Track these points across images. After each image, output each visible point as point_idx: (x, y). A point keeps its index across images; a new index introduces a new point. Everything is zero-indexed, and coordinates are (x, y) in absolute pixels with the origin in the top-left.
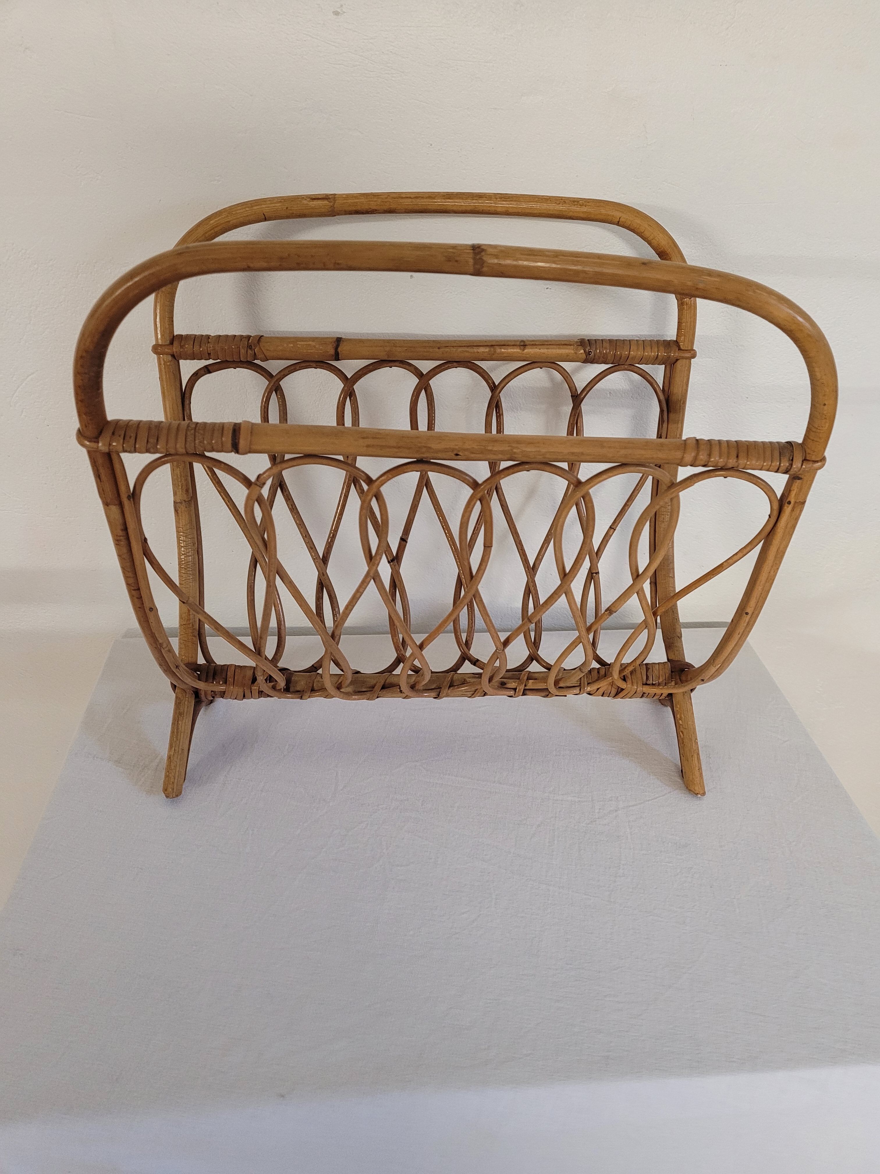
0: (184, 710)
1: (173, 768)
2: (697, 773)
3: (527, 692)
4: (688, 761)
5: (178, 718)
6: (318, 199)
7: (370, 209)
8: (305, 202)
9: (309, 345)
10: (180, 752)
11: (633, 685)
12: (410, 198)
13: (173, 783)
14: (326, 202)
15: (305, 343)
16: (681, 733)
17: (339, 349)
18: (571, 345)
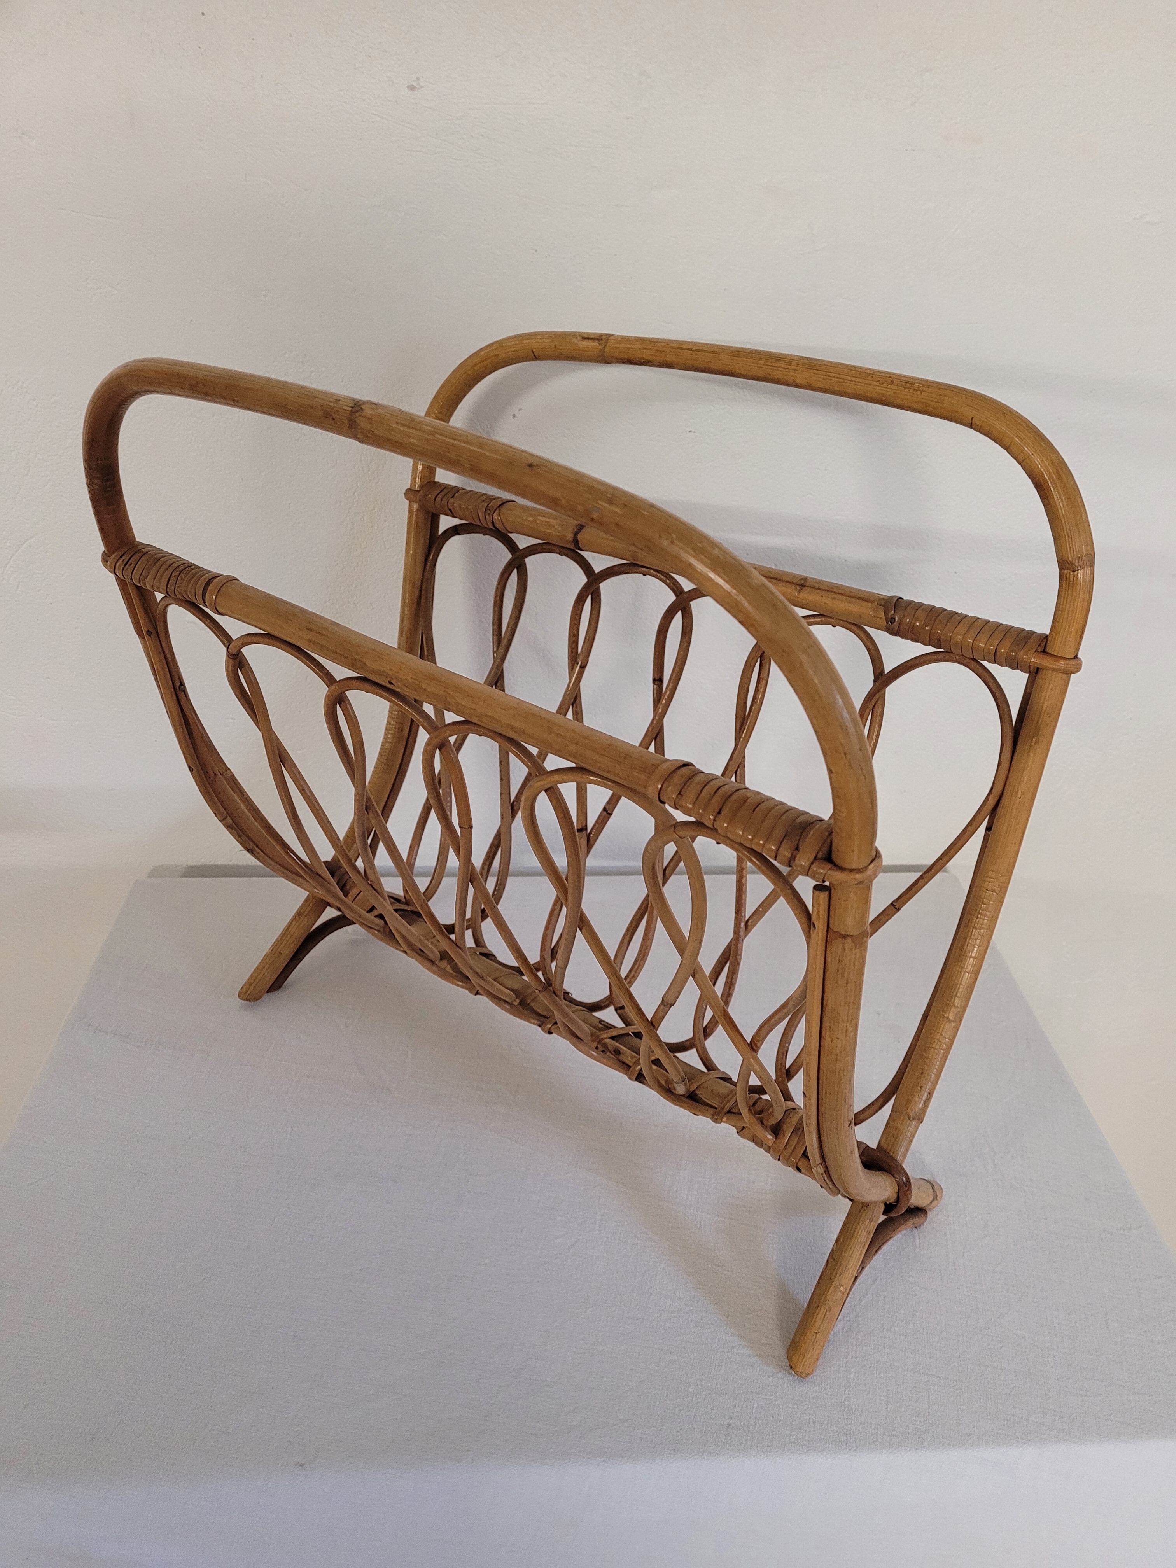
6: (592, 339)
7: (643, 359)
8: (574, 340)
9: (549, 522)
12: (691, 350)
14: (596, 344)
15: (546, 520)
17: (579, 536)
18: (868, 601)
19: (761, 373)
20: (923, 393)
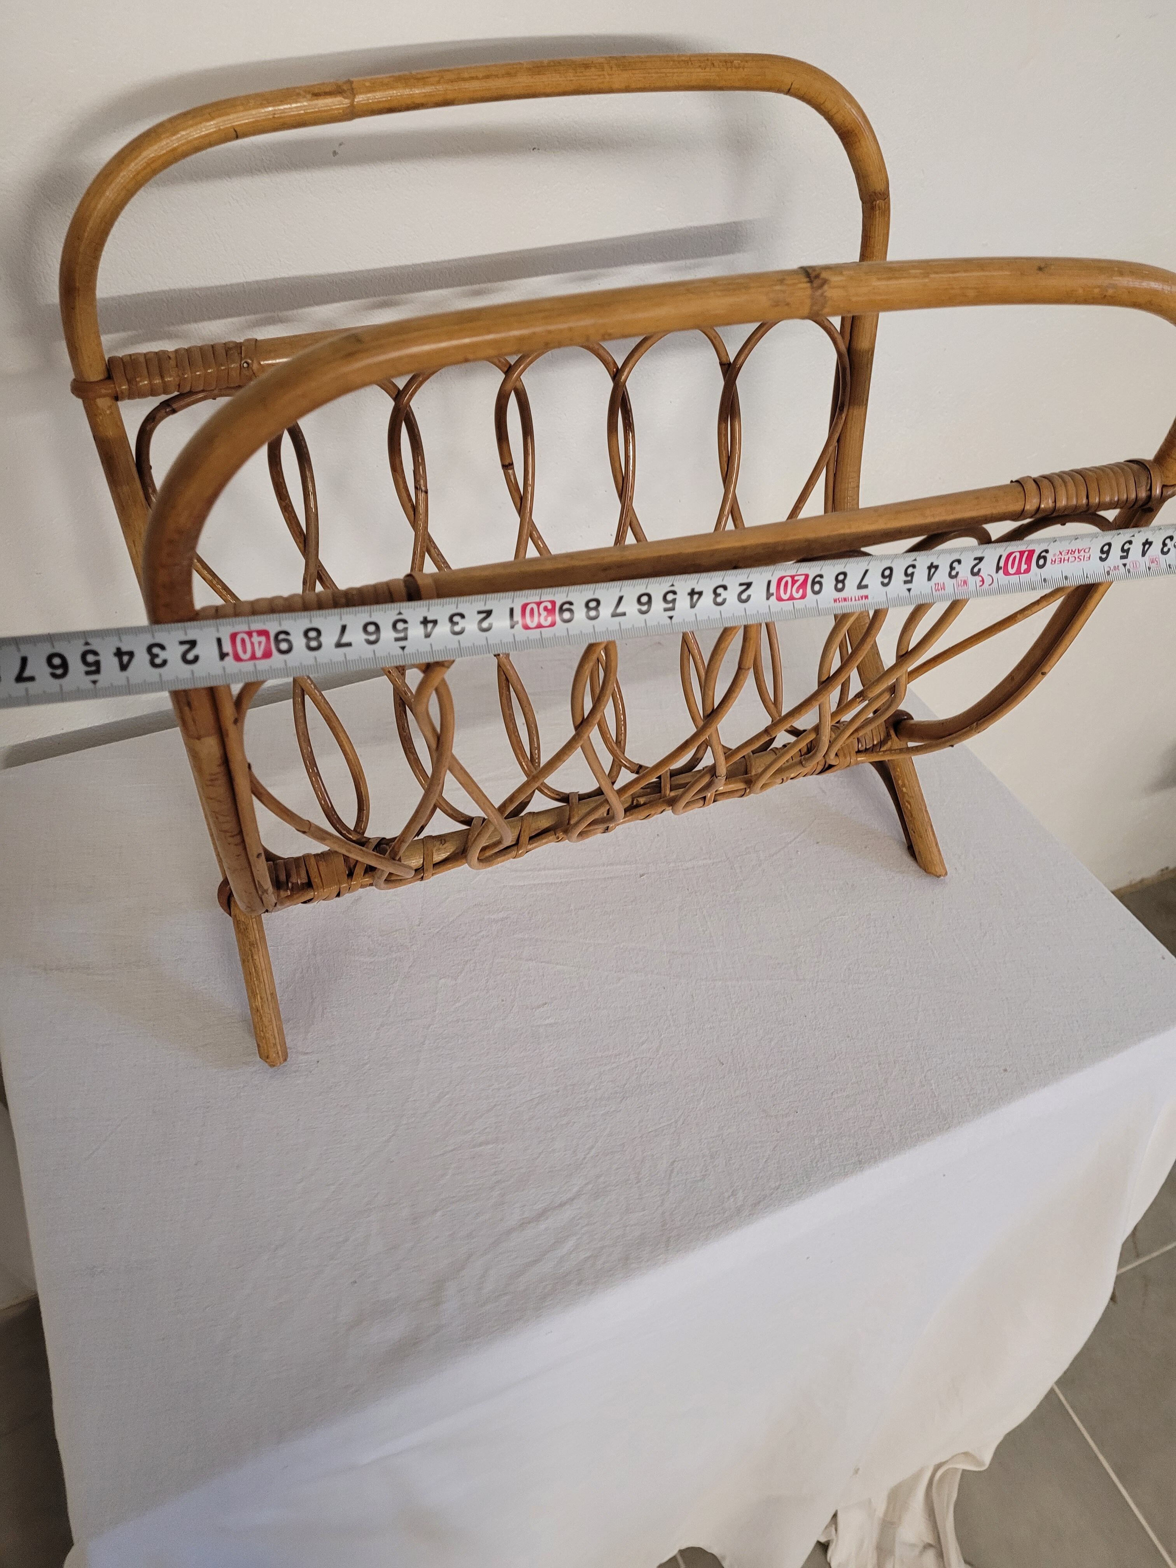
0: (255, 938)
1: (267, 1023)
2: (935, 850)
3: (718, 797)
4: (922, 838)
5: (251, 951)
6: (325, 94)
7: (413, 103)
10: (270, 998)
11: (846, 758)
13: (275, 1044)
14: (340, 99)
16: (907, 804)
19: (572, 87)
20: (745, 70)
